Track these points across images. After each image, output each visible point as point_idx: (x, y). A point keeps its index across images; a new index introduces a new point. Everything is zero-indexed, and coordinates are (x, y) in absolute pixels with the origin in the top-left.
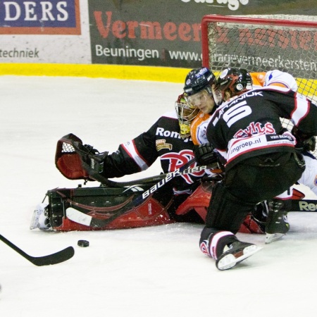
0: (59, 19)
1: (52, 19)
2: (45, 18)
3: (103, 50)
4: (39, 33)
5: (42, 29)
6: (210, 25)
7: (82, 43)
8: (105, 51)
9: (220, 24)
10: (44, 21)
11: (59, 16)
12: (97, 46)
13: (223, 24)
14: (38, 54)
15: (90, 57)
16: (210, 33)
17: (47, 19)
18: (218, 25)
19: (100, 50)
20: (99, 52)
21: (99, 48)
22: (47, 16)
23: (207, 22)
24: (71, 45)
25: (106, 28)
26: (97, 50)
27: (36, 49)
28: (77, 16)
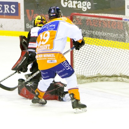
0: (12, 12)
1: (9, 12)
2: (5, 12)
3: (29, 26)
4: (3, 18)
5: (4, 16)
6: (74, 17)
7: (21, 22)
8: (30, 26)
9: (78, 17)
10: (6, 13)
11: (11, 11)
12: (27, 24)
13: (79, 17)
14: (3, 27)
15: (24, 29)
16: (74, 21)
17: (6, 12)
18: (77, 17)
19: (28, 26)
20: (28, 27)
21: (28, 25)
22: (7, 11)
23: (72, 16)
24: (16, 23)
25: (31, 17)
26: (27, 26)
27: (1, 24)
28: (19, 11)
